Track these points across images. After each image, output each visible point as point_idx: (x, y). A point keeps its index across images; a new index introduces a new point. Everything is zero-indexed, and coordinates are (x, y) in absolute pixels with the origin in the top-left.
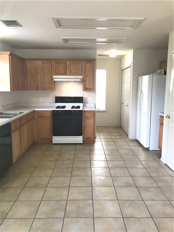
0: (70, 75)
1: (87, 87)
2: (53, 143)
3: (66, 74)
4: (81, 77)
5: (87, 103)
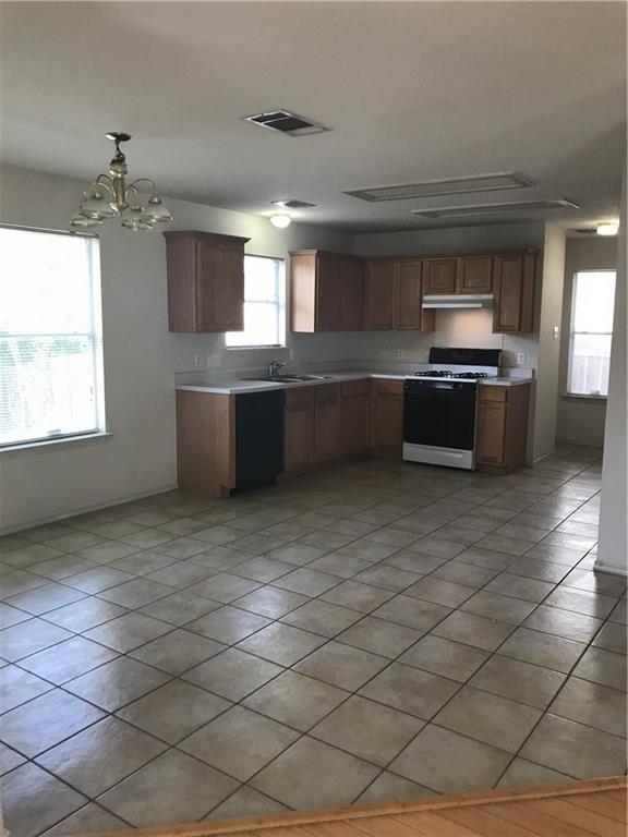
0: (462, 293)
1: (503, 323)
2: (405, 458)
3: (453, 292)
4: (491, 297)
5: (513, 367)
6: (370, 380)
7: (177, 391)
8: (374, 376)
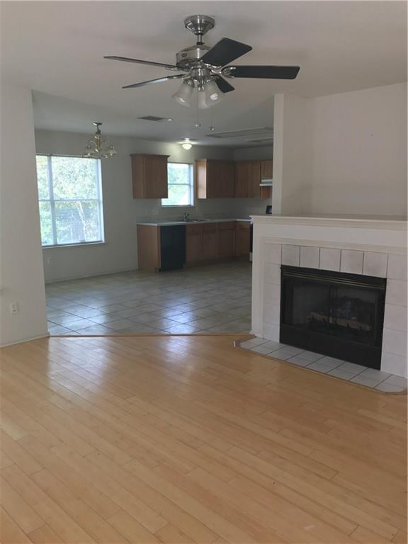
2: (250, 260)
6: (236, 222)
7: (138, 225)
8: (238, 220)
